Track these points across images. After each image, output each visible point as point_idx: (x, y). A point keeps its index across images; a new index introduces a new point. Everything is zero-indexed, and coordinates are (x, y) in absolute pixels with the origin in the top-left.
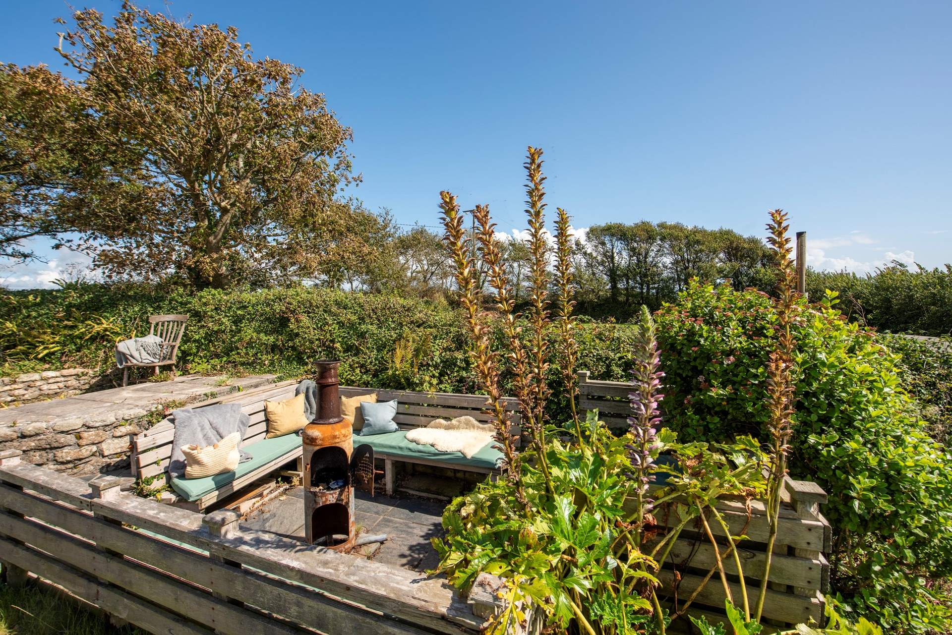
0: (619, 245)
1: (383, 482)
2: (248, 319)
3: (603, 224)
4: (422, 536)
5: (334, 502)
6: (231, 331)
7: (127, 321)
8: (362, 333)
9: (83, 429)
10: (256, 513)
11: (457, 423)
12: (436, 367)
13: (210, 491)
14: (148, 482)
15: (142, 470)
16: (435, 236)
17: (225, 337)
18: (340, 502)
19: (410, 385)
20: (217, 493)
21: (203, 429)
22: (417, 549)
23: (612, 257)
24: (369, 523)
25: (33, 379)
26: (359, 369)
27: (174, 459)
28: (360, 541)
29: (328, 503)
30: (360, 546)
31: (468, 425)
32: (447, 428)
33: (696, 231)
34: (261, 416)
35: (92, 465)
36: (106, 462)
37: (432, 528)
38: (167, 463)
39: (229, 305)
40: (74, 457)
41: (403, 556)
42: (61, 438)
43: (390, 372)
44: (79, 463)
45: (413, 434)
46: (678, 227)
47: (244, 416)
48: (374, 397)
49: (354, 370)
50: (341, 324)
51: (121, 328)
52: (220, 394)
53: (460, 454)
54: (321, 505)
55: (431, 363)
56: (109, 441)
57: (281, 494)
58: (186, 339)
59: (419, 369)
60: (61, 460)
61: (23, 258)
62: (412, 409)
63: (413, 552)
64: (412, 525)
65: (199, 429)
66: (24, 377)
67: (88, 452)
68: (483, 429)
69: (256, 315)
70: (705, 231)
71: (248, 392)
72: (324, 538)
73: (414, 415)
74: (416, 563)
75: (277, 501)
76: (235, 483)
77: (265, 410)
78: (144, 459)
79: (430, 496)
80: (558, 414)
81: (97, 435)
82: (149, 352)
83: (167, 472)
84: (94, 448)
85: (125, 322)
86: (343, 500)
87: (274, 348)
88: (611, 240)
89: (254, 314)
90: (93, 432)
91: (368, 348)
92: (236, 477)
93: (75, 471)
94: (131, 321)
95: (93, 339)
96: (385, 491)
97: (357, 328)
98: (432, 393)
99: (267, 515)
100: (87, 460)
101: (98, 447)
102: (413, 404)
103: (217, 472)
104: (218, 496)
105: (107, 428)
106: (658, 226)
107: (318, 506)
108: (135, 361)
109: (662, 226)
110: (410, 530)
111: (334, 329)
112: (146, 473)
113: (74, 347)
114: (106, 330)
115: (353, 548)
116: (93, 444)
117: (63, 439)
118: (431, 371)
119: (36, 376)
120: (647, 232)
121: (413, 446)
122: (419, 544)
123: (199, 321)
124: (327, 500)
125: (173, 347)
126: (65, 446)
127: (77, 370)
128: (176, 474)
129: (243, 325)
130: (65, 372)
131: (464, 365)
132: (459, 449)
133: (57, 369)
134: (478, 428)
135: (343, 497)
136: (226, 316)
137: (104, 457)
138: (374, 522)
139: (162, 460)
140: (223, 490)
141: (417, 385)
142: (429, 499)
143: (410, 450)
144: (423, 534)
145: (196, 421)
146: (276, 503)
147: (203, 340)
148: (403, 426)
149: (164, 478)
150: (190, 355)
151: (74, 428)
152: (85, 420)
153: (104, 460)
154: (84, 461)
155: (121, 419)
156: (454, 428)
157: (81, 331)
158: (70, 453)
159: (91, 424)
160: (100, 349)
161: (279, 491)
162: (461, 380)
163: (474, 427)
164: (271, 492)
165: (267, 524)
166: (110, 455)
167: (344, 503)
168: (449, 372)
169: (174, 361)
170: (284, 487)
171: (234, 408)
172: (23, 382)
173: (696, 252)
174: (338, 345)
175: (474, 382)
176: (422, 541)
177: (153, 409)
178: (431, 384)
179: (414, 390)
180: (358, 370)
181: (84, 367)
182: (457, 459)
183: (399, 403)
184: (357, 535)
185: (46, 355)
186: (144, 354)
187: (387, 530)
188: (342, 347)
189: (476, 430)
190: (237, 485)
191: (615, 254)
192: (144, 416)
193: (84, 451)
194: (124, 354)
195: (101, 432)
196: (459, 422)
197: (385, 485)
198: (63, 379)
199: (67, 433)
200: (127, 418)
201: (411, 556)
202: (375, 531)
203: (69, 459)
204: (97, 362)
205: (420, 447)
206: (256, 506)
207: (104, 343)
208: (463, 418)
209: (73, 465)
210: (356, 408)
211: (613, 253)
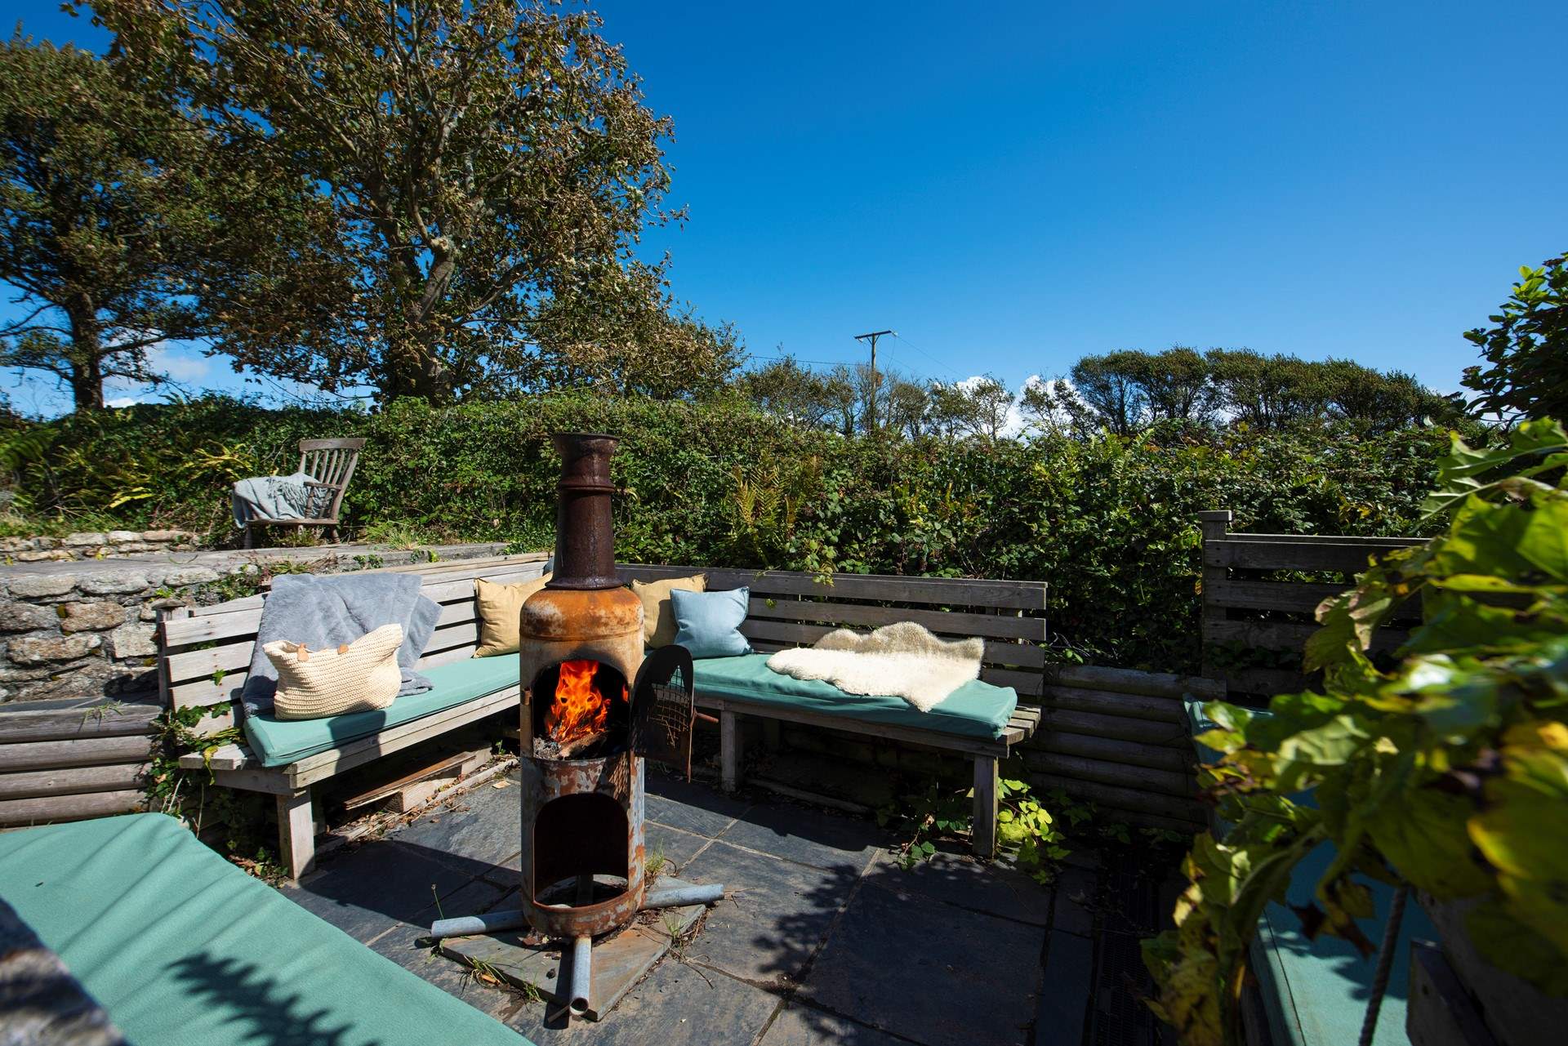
0: (1132, 390)
1: (715, 763)
2: (470, 448)
3: (1105, 355)
4: (808, 896)
5: (591, 790)
6: (440, 469)
7: (264, 451)
8: (680, 468)
9: (73, 597)
10: (437, 811)
11: (886, 639)
12: (832, 523)
13: (320, 750)
14: (190, 717)
15: (175, 690)
16: (807, 374)
17: (427, 480)
18: (606, 792)
19: (777, 557)
20: (335, 755)
21: (328, 615)
22: (798, 929)
23: (1122, 413)
24: (680, 852)
25: (92, 541)
26: (671, 536)
27: (254, 673)
28: (658, 898)
29: (575, 790)
30: (656, 909)
31: (912, 644)
32: (862, 649)
33: (1281, 362)
34: (467, 611)
35: (88, 675)
36: (119, 672)
37: (832, 876)
38: (239, 681)
39: (439, 424)
40: (50, 654)
41: (763, 943)
42: (23, 610)
43: (734, 535)
44: (61, 668)
45: (784, 658)
46: (1249, 358)
47: (429, 603)
48: (699, 581)
49: (661, 538)
50: (639, 453)
51: (253, 464)
52: (389, 561)
53: (901, 702)
54: (557, 794)
55: (822, 515)
56: (130, 628)
57: (499, 776)
58: (360, 482)
59: (798, 526)
60: (20, 659)
61: (152, 384)
62: (782, 608)
63: (790, 933)
64: (783, 865)
65: (319, 615)
66: (77, 538)
67: (80, 648)
68: (946, 651)
69: (486, 441)
70: (1299, 362)
71: (445, 564)
72: (573, 879)
73: (783, 620)
74: (798, 966)
75: (487, 791)
76: (383, 738)
77: (475, 598)
78: (181, 667)
79: (822, 800)
80: (1133, 624)
81: (103, 612)
82: (293, 502)
83: (237, 700)
84: (95, 640)
85: (261, 452)
86: (613, 787)
87: (512, 499)
88: (1120, 383)
89: (480, 440)
90: (93, 604)
91: (690, 495)
92: (387, 724)
93: (51, 685)
94: (271, 450)
95: (205, 480)
96: (720, 783)
97: (670, 460)
98: (825, 577)
99: (459, 817)
100: (78, 663)
101: (103, 639)
102: (783, 597)
103: (342, 708)
104: (340, 762)
105: (128, 600)
106: (1209, 355)
107: (551, 798)
108: (264, 516)
109: (1216, 355)
110: (779, 877)
111: (626, 460)
112: (184, 698)
113: (174, 494)
114: (227, 464)
115: (640, 912)
116: (94, 630)
117: (27, 612)
118: (823, 532)
119: (98, 538)
120: (1189, 365)
121: (785, 681)
122: (801, 917)
123: (385, 452)
124: (572, 782)
125: (335, 494)
126: (33, 629)
127: (172, 532)
128: (255, 707)
129: (460, 459)
130: (150, 535)
131: (892, 521)
132: (897, 692)
133: (139, 528)
134: (936, 649)
135: (614, 779)
136: (433, 443)
137: (116, 660)
138: (694, 851)
139: (228, 673)
140: (352, 749)
141: (792, 557)
142: (818, 807)
143: (778, 689)
144: (808, 889)
145: (313, 598)
146: (486, 795)
147: (389, 486)
148: (762, 643)
149: (231, 712)
150: (366, 513)
151: (52, 592)
152: (79, 579)
153: (114, 668)
154: (70, 665)
155: (160, 583)
156: (878, 650)
157: (187, 465)
158: (40, 644)
159: (91, 587)
160: (217, 499)
161: (496, 768)
162: (891, 551)
163: (925, 647)
164: (478, 770)
165: (456, 837)
166: (130, 657)
167: (615, 796)
168: (860, 535)
169: (335, 520)
170: (508, 762)
171: (405, 583)
172: (75, 546)
173: (1285, 401)
174: (631, 491)
175: (920, 554)
176: (808, 908)
177: (235, 571)
178: (822, 559)
179: (784, 568)
180: (669, 538)
181: (186, 527)
182: (895, 711)
183: (752, 595)
184: (649, 878)
185: (127, 504)
186: (284, 506)
187: (723, 872)
188: (640, 495)
189: (930, 654)
190: (390, 743)
191: (1126, 408)
192: (212, 583)
193: (70, 643)
194: (247, 502)
195: (111, 606)
196: (890, 634)
197: (719, 768)
198: (145, 546)
199: (39, 600)
200: (174, 583)
201: (784, 945)
202: (692, 873)
203: (36, 658)
204: (208, 520)
205: (802, 685)
206: (441, 796)
207: (224, 489)
208: (899, 626)
209: (47, 673)
210: (662, 603)
211: (1122, 405)
